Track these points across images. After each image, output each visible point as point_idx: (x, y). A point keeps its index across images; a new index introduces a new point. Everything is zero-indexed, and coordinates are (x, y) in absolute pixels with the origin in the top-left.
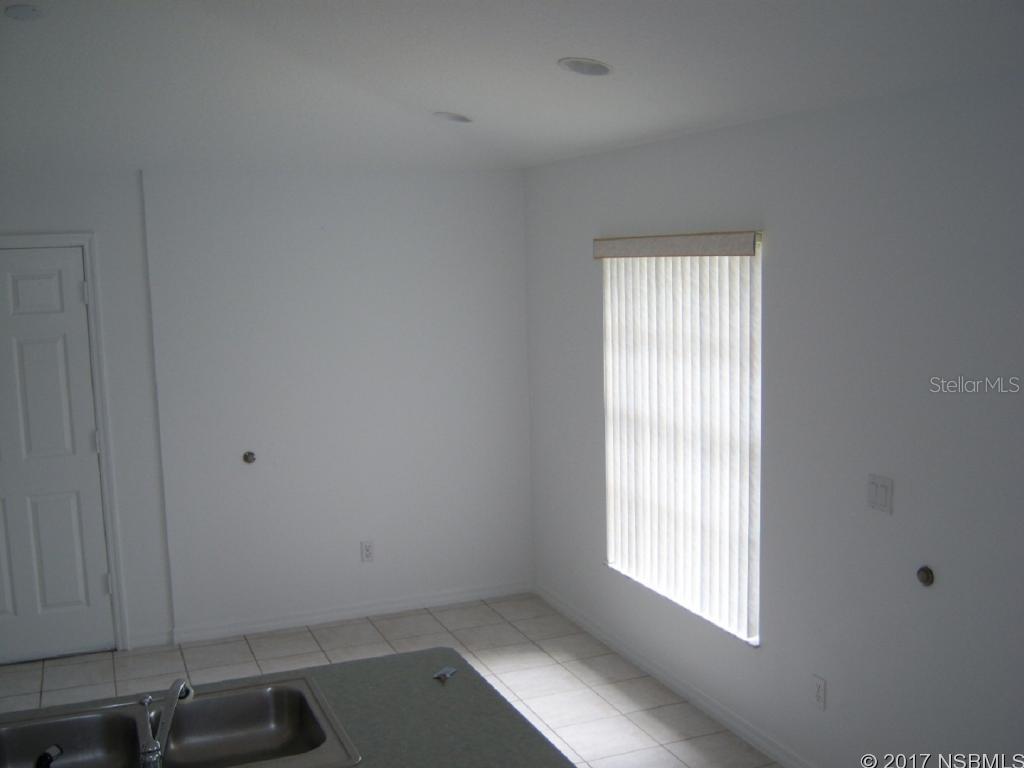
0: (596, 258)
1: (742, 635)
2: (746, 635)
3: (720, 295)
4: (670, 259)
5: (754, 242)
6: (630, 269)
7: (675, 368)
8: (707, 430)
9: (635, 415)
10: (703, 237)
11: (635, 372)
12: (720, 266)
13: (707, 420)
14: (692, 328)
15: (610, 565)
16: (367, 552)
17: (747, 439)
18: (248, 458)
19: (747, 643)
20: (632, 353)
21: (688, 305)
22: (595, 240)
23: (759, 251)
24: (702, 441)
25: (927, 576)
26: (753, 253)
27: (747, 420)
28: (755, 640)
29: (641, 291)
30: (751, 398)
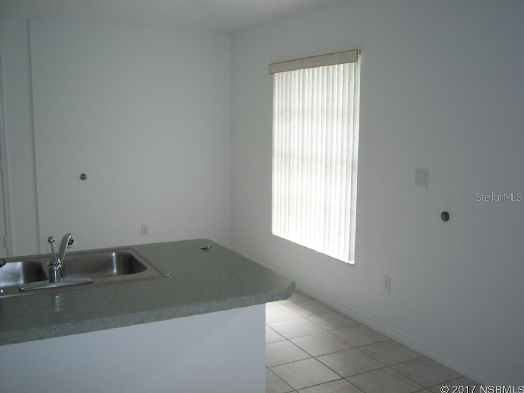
0: (270, 74)
1: (346, 260)
2: (348, 260)
3: (338, 85)
4: (311, 69)
5: (357, 55)
6: (289, 78)
7: (312, 126)
8: (329, 156)
9: (290, 154)
10: (330, 56)
11: (290, 131)
12: (338, 70)
13: (329, 152)
14: (322, 105)
15: (274, 234)
16: (145, 230)
17: (350, 159)
18: (83, 177)
19: (348, 264)
20: (288, 122)
21: (320, 93)
22: (270, 65)
23: (359, 60)
24: (326, 162)
25: (446, 216)
26: (356, 61)
27: (351, 149)
28: (352, 262)
29: (294, 89)
30: (353, 137)
